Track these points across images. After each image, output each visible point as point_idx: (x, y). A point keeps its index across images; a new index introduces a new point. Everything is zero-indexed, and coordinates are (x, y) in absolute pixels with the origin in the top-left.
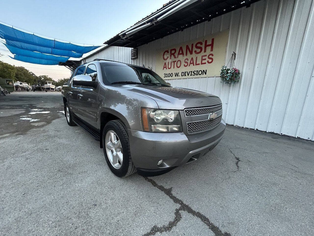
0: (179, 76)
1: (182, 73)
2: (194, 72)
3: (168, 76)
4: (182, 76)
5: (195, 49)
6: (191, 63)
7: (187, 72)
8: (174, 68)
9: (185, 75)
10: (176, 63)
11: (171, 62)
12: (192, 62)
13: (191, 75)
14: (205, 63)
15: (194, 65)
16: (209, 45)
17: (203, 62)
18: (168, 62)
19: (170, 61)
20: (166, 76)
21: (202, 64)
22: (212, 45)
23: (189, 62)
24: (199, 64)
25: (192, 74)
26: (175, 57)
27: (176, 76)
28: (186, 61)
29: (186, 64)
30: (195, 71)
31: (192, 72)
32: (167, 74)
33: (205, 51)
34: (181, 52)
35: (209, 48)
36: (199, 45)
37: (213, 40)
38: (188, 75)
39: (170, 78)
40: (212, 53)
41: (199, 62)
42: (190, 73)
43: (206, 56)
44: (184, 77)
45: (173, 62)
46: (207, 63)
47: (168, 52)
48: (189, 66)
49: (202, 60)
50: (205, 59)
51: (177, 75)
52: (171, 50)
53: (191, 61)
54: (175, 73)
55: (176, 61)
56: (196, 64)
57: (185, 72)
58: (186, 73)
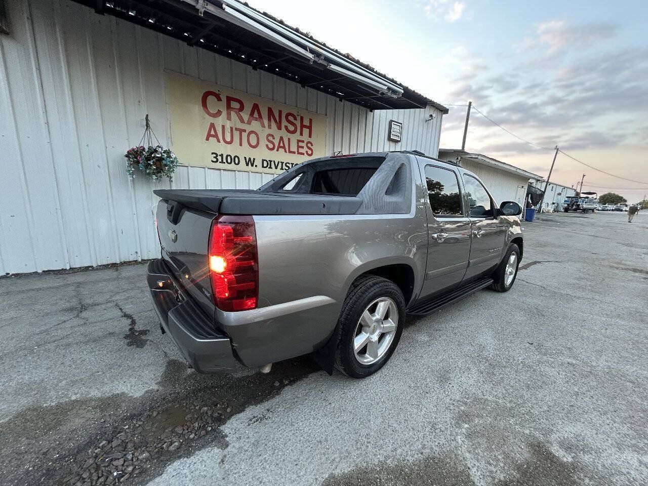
0: (256, 166)
1: (263, 160)
2: (287, 165)
3: (225, 161)
4: (263, 167)
5: (284, 123)
6: (279, 147)
7: (274, 161)
8: (241, 145)
9: (270, 168)
10: (245, 135)
11: (232, 128)
12: (282, 145)
13: (282, 169)
14: (303, 154)
15: (286, 151)
16: (306, 127)
17: (301, 150)
18: (223, 127)
19: (228, 125)
20: (220, 160)
21: (299, 153)
22: (310, 128)
23: (276, 142)
24: (294, 153)
25: (284, 167)
26: (242, 121)
27: (247, 165)
28: (271, 138)
29: (271, 146)
30: (289, 163)
31: (284, 164)
32: (222, 155)
33: (301, 134)
34: (256, 115)
35: (306, 131)
36: (291, 118)
37: (311, 121)
38: (276, 168)
39: (232, 166)
40: (310, 140)
41: (294, 148)
42: (280, 164)
43: (303, 142)
44: (267, 170)
45: (236, 129)
46: (305, 154)
47: (219, 99)
48: (278, 150)
49: (299, 147)
50: (303, 147)
51: (250, 162)
52: (229, 99)
53: (279, 143)
54: (245, 158)
55: (245, 131)
56: (290, 152)
57: (271, 161)
58: (272, 163)
